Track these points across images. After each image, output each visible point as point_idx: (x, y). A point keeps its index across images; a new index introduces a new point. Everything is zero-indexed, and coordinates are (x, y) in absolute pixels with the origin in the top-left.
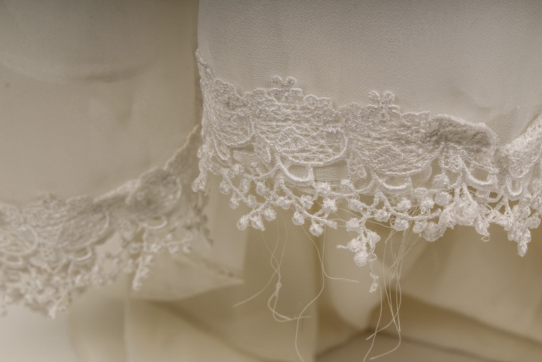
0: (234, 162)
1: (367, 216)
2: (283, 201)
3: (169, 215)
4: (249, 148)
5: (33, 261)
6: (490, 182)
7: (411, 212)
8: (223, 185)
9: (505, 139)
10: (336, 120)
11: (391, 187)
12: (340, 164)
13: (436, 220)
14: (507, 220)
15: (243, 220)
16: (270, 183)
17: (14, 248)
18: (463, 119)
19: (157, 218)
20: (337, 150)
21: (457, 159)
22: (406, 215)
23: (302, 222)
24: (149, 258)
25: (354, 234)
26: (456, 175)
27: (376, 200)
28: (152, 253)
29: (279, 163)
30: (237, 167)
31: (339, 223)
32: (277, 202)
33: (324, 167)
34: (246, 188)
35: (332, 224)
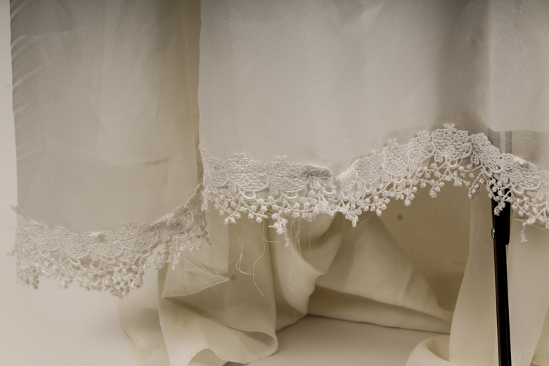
0: (220, 194)
1: (280, 212)
2: (243, 209)
3: (188, 231)
4: (226, 187)
5: (121, 259)
6: (333, 193)
7: (300, 209)
8: (216, 205)
9: (338, 173)
10: (264, 170)
11: (290, 198)
12: (267, 190)
13: (311, 212)
14: (344, 210)
15: (226, 220)
16: (237, 202)
17: (110, 253)
18: (317, 165)
19: (182, 233)
20: (265, 183)
21: (317, 183)
22: (298, 210)
23: (252, 217)
24: (179, 254)
25: (276, 221)
26: (318, 190)
27: (284, 204)
28: (181, 251)
29: (240, 192)
30: (221, 196)
31: (269, 216)
32: (241, 209)
33: (260, 192)
34: (227, 205)
35: (266, 217)
